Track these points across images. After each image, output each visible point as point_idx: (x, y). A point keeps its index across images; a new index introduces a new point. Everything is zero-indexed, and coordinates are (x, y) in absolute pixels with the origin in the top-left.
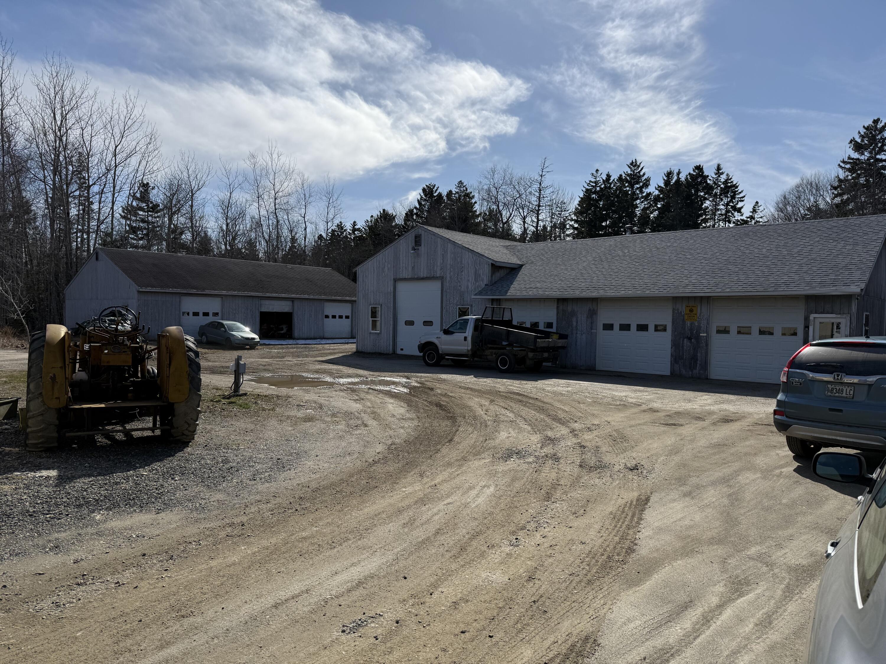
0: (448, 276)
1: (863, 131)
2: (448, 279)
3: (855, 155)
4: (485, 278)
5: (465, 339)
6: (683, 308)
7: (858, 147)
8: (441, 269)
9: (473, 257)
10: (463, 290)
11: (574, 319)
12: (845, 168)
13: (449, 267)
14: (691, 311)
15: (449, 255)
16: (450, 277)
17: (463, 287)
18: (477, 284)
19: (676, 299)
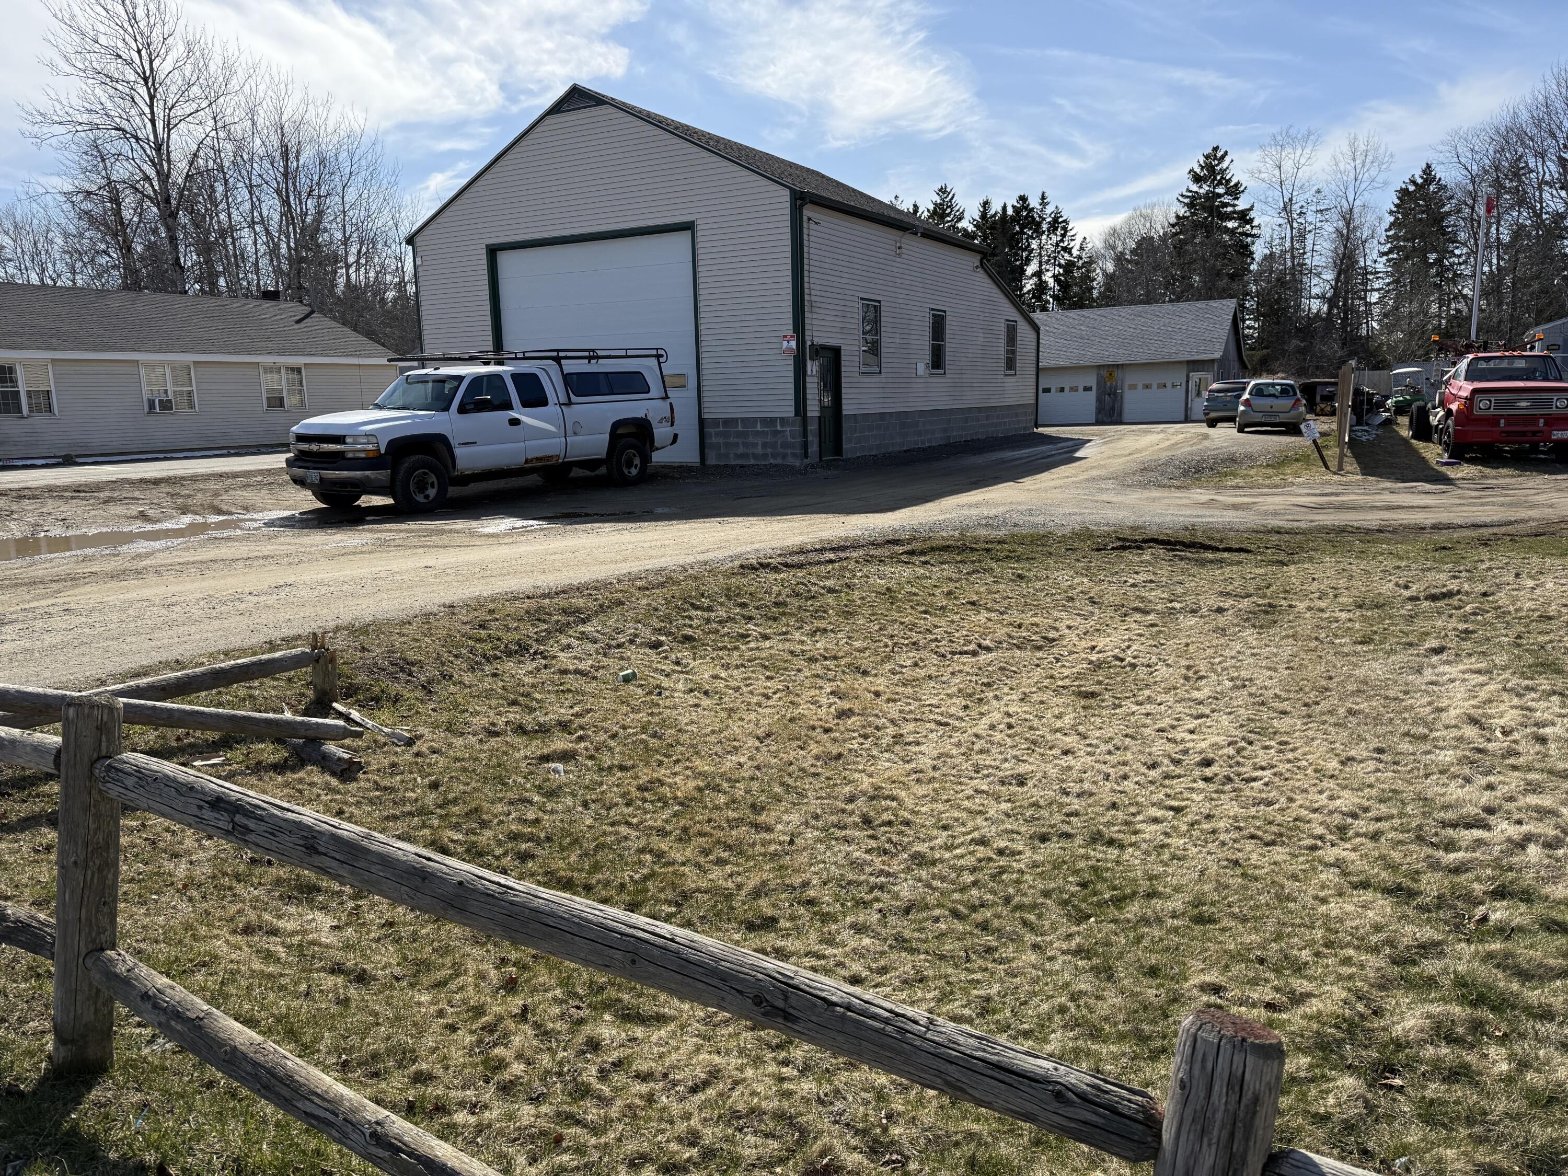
1: (1202, 160)
3: (1194, 188)
6: (1104, 373)
7: (1197, 179)
12: (1184, 203)
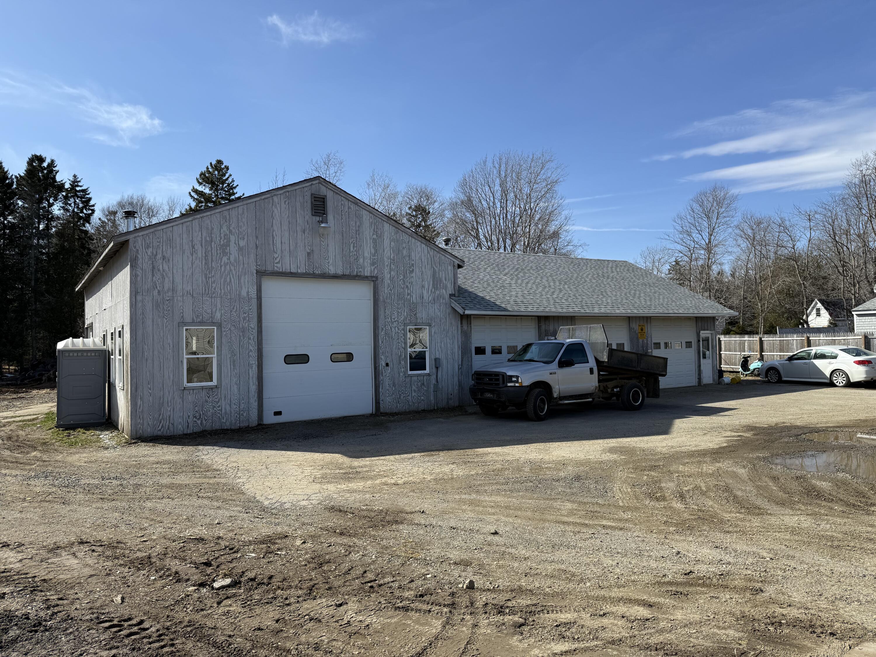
0: (387, 276)
2: (387, 281)
4: (449, 285)
5: (591, 371)
8: (373, 264)
9: (428, 252)
10: (415, 301)
13: (387, 262)
14: (642, 330)
15: (386, 242)
16: (391, 279)
17: (414, 296)
18: (437, 292)
19: (631, 319)
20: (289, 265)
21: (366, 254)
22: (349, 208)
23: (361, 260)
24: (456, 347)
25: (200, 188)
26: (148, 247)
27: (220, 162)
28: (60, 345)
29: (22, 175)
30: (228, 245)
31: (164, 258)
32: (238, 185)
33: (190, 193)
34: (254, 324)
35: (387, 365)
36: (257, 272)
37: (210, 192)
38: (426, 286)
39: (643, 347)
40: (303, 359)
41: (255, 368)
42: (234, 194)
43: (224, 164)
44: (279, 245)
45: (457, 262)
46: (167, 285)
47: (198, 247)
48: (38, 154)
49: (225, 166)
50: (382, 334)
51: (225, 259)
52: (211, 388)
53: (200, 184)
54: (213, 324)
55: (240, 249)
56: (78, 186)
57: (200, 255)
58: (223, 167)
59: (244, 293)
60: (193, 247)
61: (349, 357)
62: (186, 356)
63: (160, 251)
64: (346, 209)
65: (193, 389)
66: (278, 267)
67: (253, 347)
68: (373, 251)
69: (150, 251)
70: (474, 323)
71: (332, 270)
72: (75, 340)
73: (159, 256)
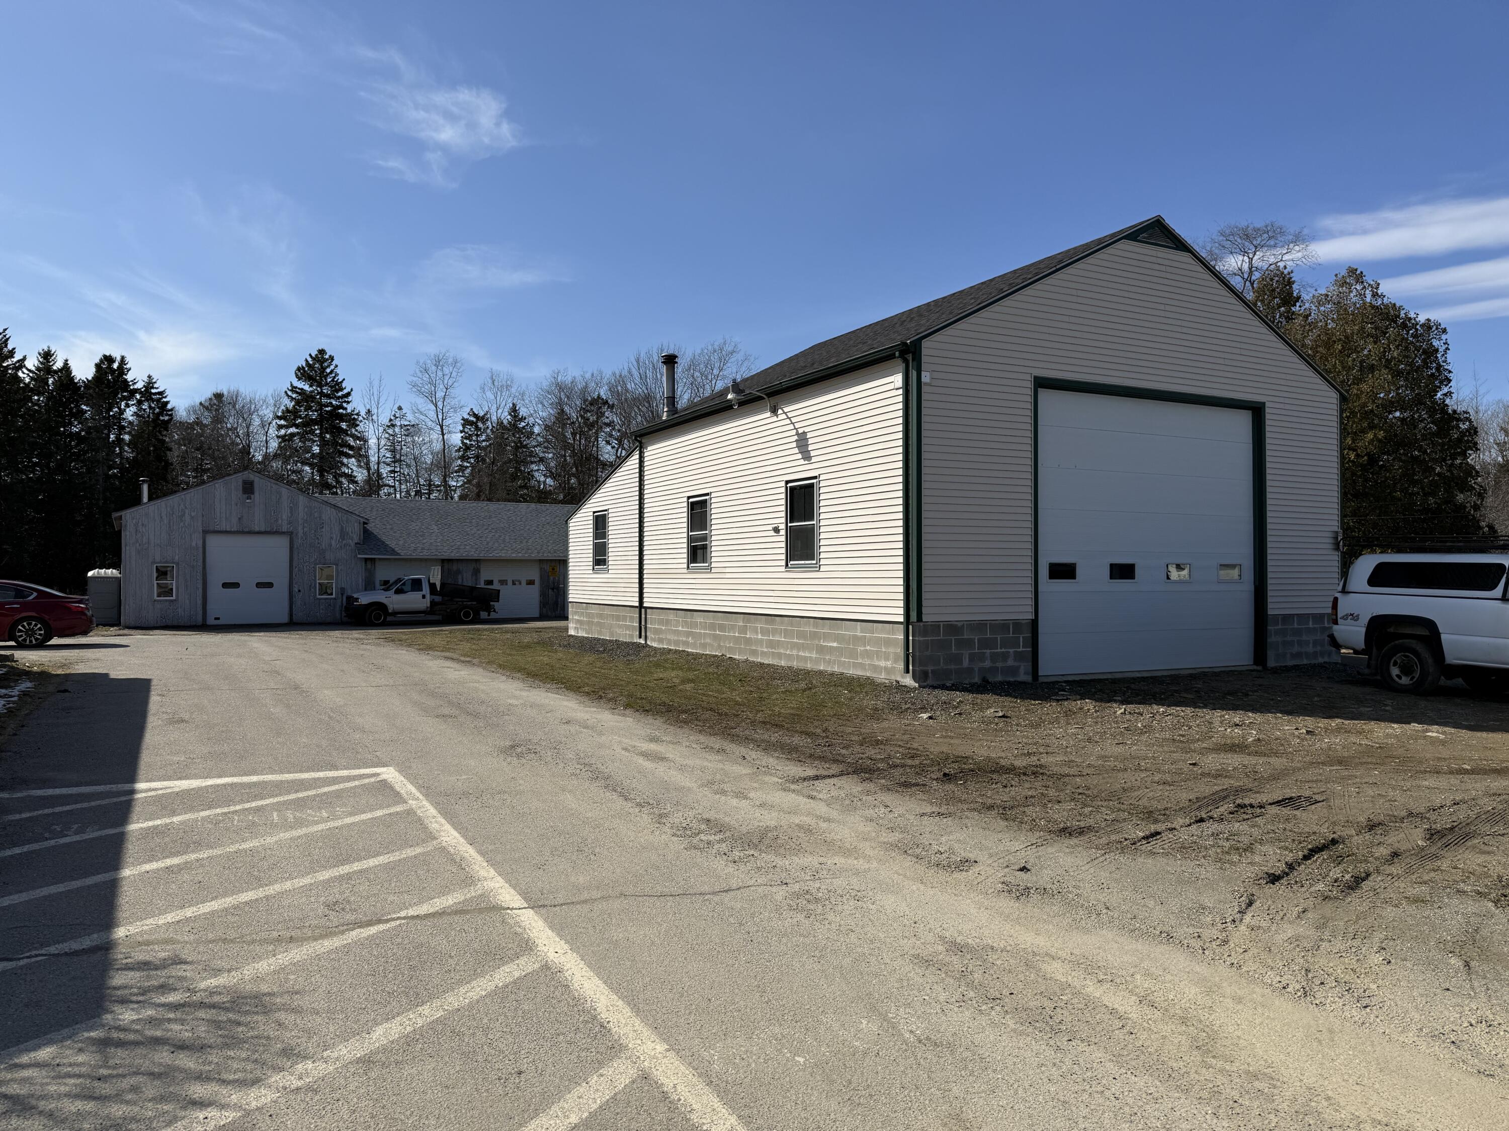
0: (301, 531)
2: (300, 535)
5: (424, 597)
6: (547, 567)
8: (290, 523)
10: (324, 547)
11: (460, 577)
12: (291, 397)
13: (301, 522)
14: (553, 569)
15: (301, 508)
16: (305, 533)
17: (324, 545)
18: (346, 541)
19: (541, 561)
20: (224, 526)
21: (284, 517)
22: (271, 487)
23: (280, 522)
24: (361, 580)
25: (300, 385)
26: (133, 519)
27: (322, 352)
28: (90, 574)
29: (90, 378)
30: (183, 515)
31: (143, 525)
32: (344, 379)
33: (286, 392)
34: (200, 563)
35: (299, 591)
36: (203, 531)
37: (311, 389)
38: (335, 538)
39: (554, 583)
40: (236, 585)
41: (201, 590)
42: (342, 389)
43: (328, 354)
44: (218, 515)
45: (362, 520)
46: (145, 540)
47: (164, 517)
48: (108, 354)
49: (330, 356)
50: (295, 570)
51: (182, 524)
52: (172, 601)
53: (299, 379)
54: (173, 563)
55: (192, 518)
56: (153, 388)
57: (165, 522)
58: (327, 357)
59: (194, 544)
60: (161, 517)
61: (270, 585)
62: (155, 582)
63: (140, 521)
64: (269, 488)
65: (161, 601)
66: (217, 528)
67: (199, 577)
68: (290, 515)
69: (134, 521)
70: (377, 563)
71: (257, 529)
72: (107, 571)
73: (140, 524)
